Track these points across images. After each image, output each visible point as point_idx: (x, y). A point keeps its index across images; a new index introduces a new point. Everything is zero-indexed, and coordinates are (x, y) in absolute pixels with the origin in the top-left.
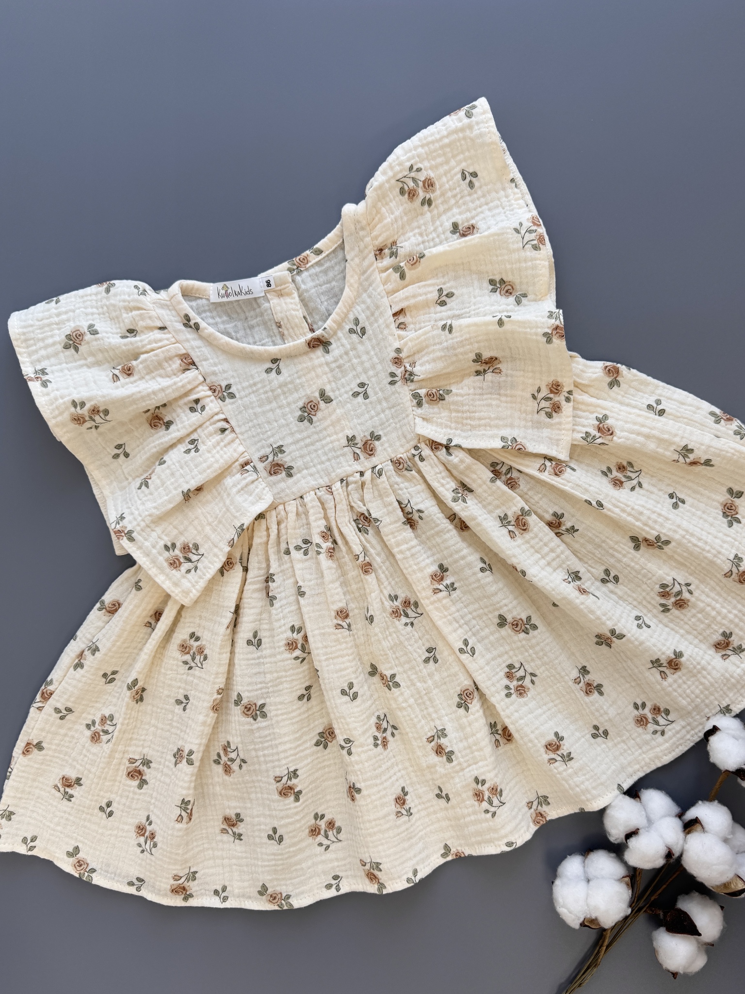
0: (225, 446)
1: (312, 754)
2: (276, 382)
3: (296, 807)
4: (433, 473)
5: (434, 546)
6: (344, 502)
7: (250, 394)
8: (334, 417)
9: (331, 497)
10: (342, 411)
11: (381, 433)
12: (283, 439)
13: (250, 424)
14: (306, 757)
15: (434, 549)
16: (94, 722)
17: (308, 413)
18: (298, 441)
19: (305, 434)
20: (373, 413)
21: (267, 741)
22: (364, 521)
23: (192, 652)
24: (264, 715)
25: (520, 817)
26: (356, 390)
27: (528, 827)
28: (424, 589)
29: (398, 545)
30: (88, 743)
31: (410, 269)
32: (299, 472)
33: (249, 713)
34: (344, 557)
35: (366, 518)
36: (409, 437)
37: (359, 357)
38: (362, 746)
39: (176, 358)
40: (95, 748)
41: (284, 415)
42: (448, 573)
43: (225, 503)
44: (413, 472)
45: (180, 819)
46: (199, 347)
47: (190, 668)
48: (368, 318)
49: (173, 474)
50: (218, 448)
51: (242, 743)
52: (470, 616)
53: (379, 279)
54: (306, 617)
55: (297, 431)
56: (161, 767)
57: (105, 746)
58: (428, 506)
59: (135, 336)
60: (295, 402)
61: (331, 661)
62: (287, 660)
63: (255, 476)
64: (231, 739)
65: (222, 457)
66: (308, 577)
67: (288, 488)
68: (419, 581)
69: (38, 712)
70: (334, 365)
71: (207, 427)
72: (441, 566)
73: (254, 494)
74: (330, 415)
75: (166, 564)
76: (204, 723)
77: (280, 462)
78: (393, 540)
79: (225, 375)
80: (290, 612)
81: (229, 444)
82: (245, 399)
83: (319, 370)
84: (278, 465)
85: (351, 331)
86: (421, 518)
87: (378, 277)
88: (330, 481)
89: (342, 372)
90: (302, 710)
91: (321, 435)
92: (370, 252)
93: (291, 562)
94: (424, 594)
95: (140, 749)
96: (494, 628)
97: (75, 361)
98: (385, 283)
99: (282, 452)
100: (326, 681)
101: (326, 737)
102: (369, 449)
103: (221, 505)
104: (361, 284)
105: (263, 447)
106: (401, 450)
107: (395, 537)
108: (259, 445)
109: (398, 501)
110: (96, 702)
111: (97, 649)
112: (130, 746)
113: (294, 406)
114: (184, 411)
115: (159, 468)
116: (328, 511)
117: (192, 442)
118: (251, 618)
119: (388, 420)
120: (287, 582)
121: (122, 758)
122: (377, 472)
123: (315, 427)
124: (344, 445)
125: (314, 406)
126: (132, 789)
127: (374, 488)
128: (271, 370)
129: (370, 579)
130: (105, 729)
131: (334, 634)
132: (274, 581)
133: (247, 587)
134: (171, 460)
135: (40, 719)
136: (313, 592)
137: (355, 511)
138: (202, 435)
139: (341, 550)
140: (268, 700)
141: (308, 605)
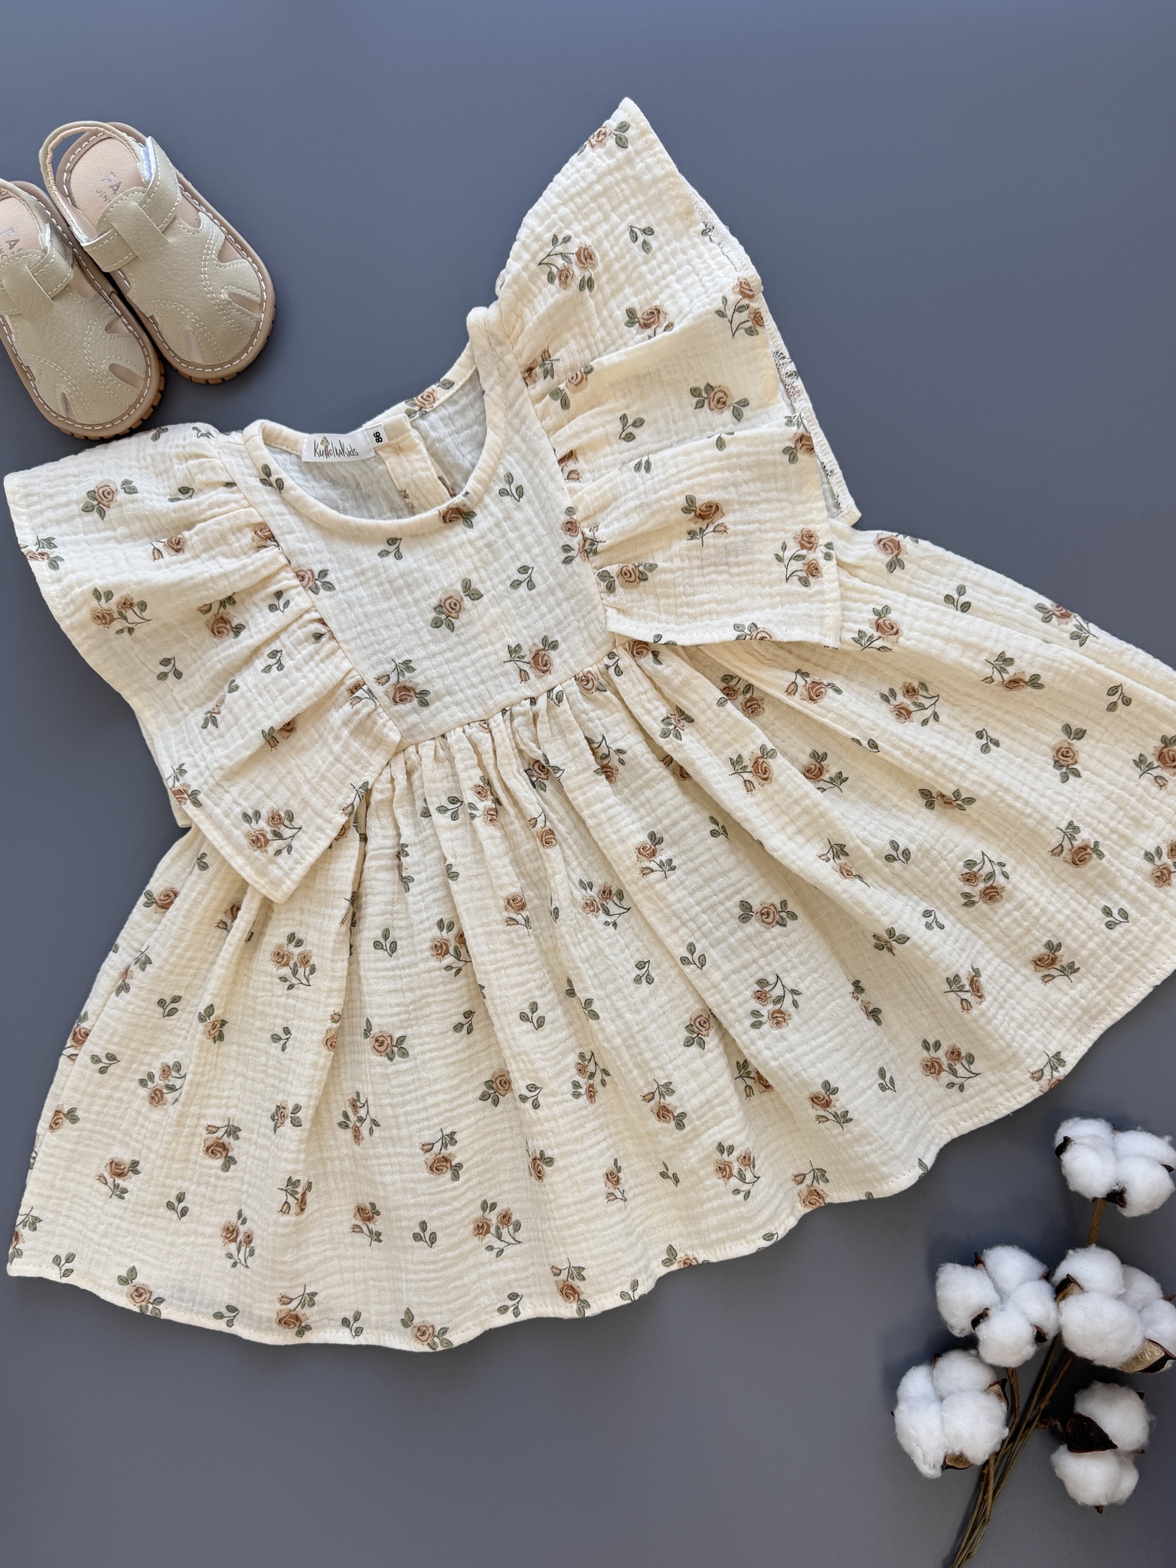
0: (322, 661)
1: (475, 1112)
2: (395, 569)
3: (454, 1189)
4: (635, 693)
5: (643, 805)
6: (509, 744)
7: (356, 586)
8: (486, 620)
9: (488, 736)
10: (498, 610)
11: (557, 637)
12: (409, 651)
13: (359, 629)
14: (468, 1114)
15: (642, 811)
16: (151, 1076)
17: (446, 615)
18: (434, 655)
19: (444, 645)
20: (544, 609)
21: (410, 1092)
22: (540, 772)
23: (291, 963)
24: (404, 1054)
25: (781, 1195)
26: (515, 577)
27: (793, 1208)
28: (628, 869)
29: (589, 805)
30: (146, 1107)
31: (574, 392)
32: (439, 699)
33: (382, 1049)
34: (512, 823)
35: (542, 768)
36: (599, 639)
37: (517, 529)
38: (553, 1094)
39: (247, 530)
40: (156, 1114)
41: (410, 617)
42: (662, 845)
43: (331, 751)
44: (608, 693)
45: (286, 1208)
46: (280, 515)
47: (291, 987)
48: (524, 471)
49: (249, 706)
50: (312, 664)
51: (374, 1095)
52: (698, 909)
53: (533, 413)
54: (460, 907)
55: (432, 641)
56: (254, 1136)
57: (170, 1110)
58: (632, 743)
59: (191, 497)
60: (426, 599)
61: (503, 972)
62: (435, 970)
63: (371, 705)
64: (360, 1090)
65: (317, 677)
66: (461, 851)
67: (424, 722)
68: (621, 857)
69: (71, 1063)
70: (480, 543)
71: (294, 632)
72: (652, 836)
73: (373, 734)
74: (480, 617)
75: (245, 842)
76: (314, 1066)
77: (408, 685)
78: (581, 798)
79: (318, 557)
80: (434, 900)
81: (328, 657)
82: (351, 593)
83: (460, 553)
84: (405, 688)
85: (502, 492)
86: (622, 762)
87: (531, 410)
88: (486, 713)
89: (493, 553)
90: (461, 1045)
91: (468, 646)
92: (516, 375)
93: (433, 827)
94: (629, 877)
95: (223, 1111)
96: (734, 922)
97: (99, 531)
98: (542, 418)
99: (411, 669)
100: (496, 1002)
101: (497, 1088)
102: (541, 662)
103: (325, 752)
104: (508, 424)
106: (589, 660)
107: (584, 794)
108: (374, 659)
109: (587, 739)
110: (152, 1045)
111: (148, 961)
112: (207, 1107)
113: (424, 605)
114: (261, 611)
115: (229, 697)
116: (484, 756)
117: (274, 654)
118: (377, 909)
119: (566, 618)
120: (428, 857)
121: (197, 1126)
122: (554, 697)
123: (457, 635)
124: (505, 659)
125: (455, 604)
126: (214, 1172)
127: (553, 722)
128: (388, 553)
129: (554, 855)
130: (170, 1083)
131: (505, 932)
132: (407, 855)
133: (368, 863)
134: (246, 684)
135: (73, 1074)
136: (470, 872)
137: (526, 758)
138: (287, 643)
139: (507, 812)
140: (410, 1031)
141: (464, 891)
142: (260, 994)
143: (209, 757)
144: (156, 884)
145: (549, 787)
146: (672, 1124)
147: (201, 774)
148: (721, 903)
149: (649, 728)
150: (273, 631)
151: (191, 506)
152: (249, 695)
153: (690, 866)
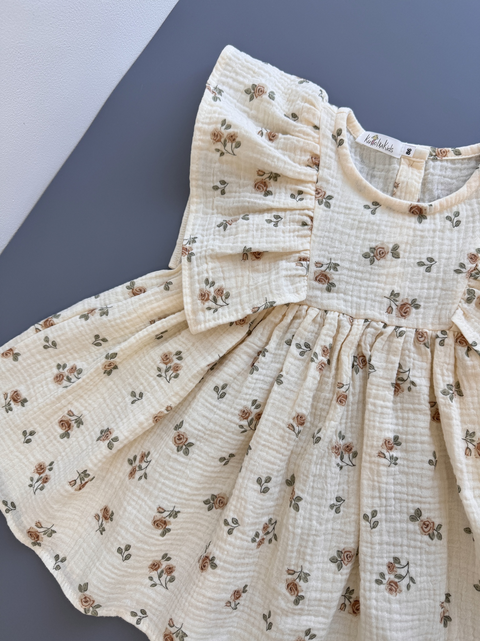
0: (298, 236)
1: (200, 507)
2: (367, 218)
4: (442, 360)
5: (403, 418)
6: (358, 338)
8: (392, 270)
9: (349, 327)
10: (402, 270)
11: (422, 304)
12: (342, 260)
13: (327, 234)
14: (192, 507)
15: (401, 421)
16: (65, 366)
17: (374, 254)
18: (352, 270)
19: (361, 268)
20: (426, 285)
21: (174, 474)
22: (362, 362)
23: (169, 365)
24: (187, 453)
26: (423, 261)
28: (372, 446)
29: (376, 397)
30: (51, 379)
32: (338, 292)
33: (178, 442)
34: (329, 377)
35: (365, 361)
36: (443, 320)
37: (443, 239)
38: (243, 533)
39: (309, 154)
40: (53, 386)
41: (355, 245)
42: (399, 447)
43: (270, 277)
44: (428, 350)
45: (72, 482)
46: (330, 157)
47: (160, 376)
48: (467, 217)
49: (248, 231)
50: (292, 234)
51: (156, 461)
52: (393, 495)
54: (270, 401)
55: (357, 262)
56: (87, 433)
57: (61, 389)
58: (423, 383)
59: (294, 120)
60: (370, 240)
61: (267, 449)
62: (234, 422)
63: (304, 272)
64: (152, 452)
65: (290, 242)
66: (293, 373)
67: (321, 298)
68: (372, 437)
69: (35, 332)
70: (419, 233)
71: (295, 214)
72: (396, 438)
73: (294, 286)
74: (390, 267)
75: (198, 292)
76: (141, 424)
77: (328, 276)
78: (374, 391)
79: (333, 188)
80: (260, 388)
81: (301, 236)
82: (336, 214)
83: (405, 231)
84: (326, 277)
85: (448, 218)
86: (409, 389)
88: (356, 315)
89: (422, 241)
90: (216, 470)
91: (372, 277)
93: (287, 352)
94: (369, 451)
95: (82, 409)
96: (406, 517)
97: (244, 105)
99: (336, 269)
100: (252, 462)
101: (216, 502)
102: (404, 310)
103: (266, 277)
104: (477, 191)
105: (324, 256)
106: (430, 327)
107: (378, 390)
108: (323, 253)
109: (400, 364)
110: (77, 352)
111: (106, 313)
112: (77, 401)
113: (367, 243)
114: (286, 193)
115: (241, 221)
116: (340, 335)
117: (277, 217)
118: (230, 371)
119: (434, 298)
120: (273, 364)
121: (65, 406)
122: (399, 331)
123: (372, 268)
124: (387, 296)
125: (383, 253)
126: (56, 434)
127: (388, 343)
128: (369, 208)
129: (340, 410)
130: (70, 377)
131: (284, 430)
132: (264, 356)
133: (242, 346)
134: (253, 221)
135: (32, 337)
136: (289, 386)
137: (360, 350)
138: (288, 217)
139: (330, 372)
140: (198, 443)
141: (279, 393)
142: (143, 368)
143: (211, 242)
144: (139, 282)
145: (361, 373)
146: (293, 598)
147: (202, 247)
148: (407, 501)
149: (437, 383)
150: (286, 206)
151: (291, 125)
152: (251, 226)
153: (406, 469)
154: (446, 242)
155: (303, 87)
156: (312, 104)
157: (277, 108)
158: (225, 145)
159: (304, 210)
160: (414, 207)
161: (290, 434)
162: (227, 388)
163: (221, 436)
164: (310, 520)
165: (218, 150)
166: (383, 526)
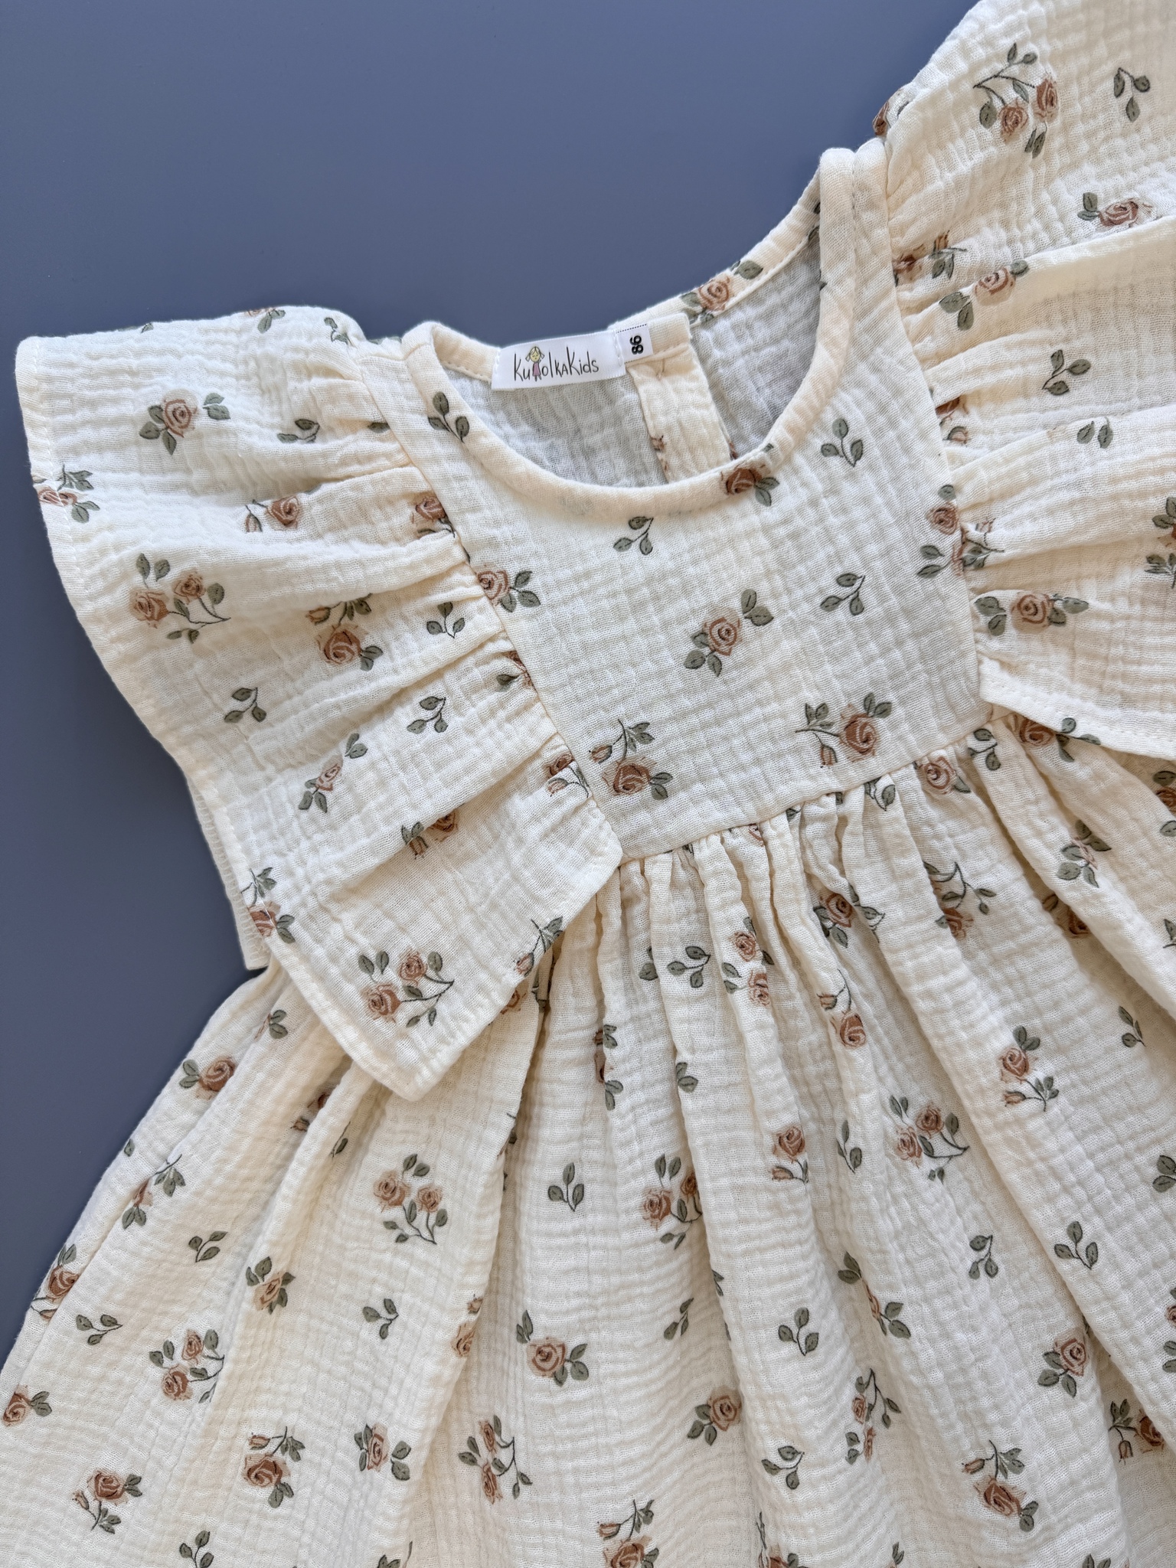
0: (509, 719)
2: (638, 570)
4: (1017, 801)
5: (1010, 982)
6: (797, 866)
7: (573, 596)
8: (774, 659)
9: (762, 850)
10: (796, 644)
11: (891, 697)
12: (646, 708)
13: (572, 669)
14: (672, 1467)
15: (1009, 990)
16: (169, 1349)
17: (711, 647)
18: (684, 715)
19: (702, 698)
20: (873, 648)
21: (585, 1436)
22: (840, 912)
23: (406, 1202)
24: (582, 1373)
26: (831, 592)
28: (981, 1091)
29: (922, 977)
30: (158, 1398)
31: (985, 303)
32: (685, 787)
33: (547, 1365)
34: (791, 997)
35: (842, 904)
36: (964, 706)
37: (844, 510)
38: (820, 1462)
39: (404, 502)
40: (175, 1411)
41: (653, 651)
42: (1039, 1052)
43: (508, 862)
44: (971, 796)
46: (459, 478)
47: (402, 1239)
48: (870, 419)
49: (382, 783)
50: (492, 723)
51: (526, 1435)
53: (901, 328)
54: (696, 1143)
55: (683, 691)
56: (325, 1460)
57: (198, 1409)
58: (1004, 880)
59: (312, 439)
60: (681, 621)
61: (758, 1257)
62: (647, 1243)
63: (580, 796)
64: (502, 1415)
65: (499, 745)
66: (704, 1040)
67: (658, 824)
68: (969, 1070)
69: (43, 1322)
70: (781, 531)
71: (468, 670)
72: (1022, 1035)
73: (579, 842)
74: (765, 654)
75: (360, 1003)
76: (435, 1380)
77: (640, 763)
78: (908, 965)
79: (517, 550)
80: (654, 1123)
81: (518, 713)
82: (563, 609)
83: (745, 546)
84: (635, 769)
85: (828, 450)
86: (984, 909)
87: (899, 324)
88: (759, 813)
89: (799, 548)
90: (671, 1361)
91: (740, 701)
92: (884, 265)
93: (660, 998)
94: (980, 1104)
95: (277, 1415)
96: (1145, 1191)
97: (163, 472)
98: (916, 339)
99: (646, 738)
100: (742, 1306)
101: (717, 1416)
102: (859, 737)
103: (500, 864)
104: (854, 341)
105: (600, 725)
106: (942, 738)
107: (915, 957)
108: (593, 718)
109: (927, 866)
110: (174, 1302)
111: (179, 1180)
112: (253, 1406)
113: (677, 631)
114: (413, 630)
115: (349, 765)
116: (754, 885)
117: (430, 703)
118: (559, 1132)
119: (909, 667)
120: (645, 1048)
121: (235, 1437)
122: (879, 794)
123: (725, 682)
124: (799, 726)
125: (728, 632)
126: (257, 1506)
127: (869, 832)
128: (629, 542)
129: (861, 1060)
130: (199, 1367)
131: (768, 1189)
132: (615, 1044)
133: (549, 1053)
134: (379, 747)
135: (45, 1340)
136: (716, 1080)
137: (819, 887)
138: (456, 687)
139: (785, 981)
140: (594, 1336)
141: (704, 1111)
142: (350, 1245)
143: (312, 860)
144: (203, 1053)
145: (853, 938)
146: (1015, 1521)
147: (298, 888)
148: (1128, 1157)
149: (1038, 860)
150: (434, 666)
151: (313, 457)
152: (383, 765)
153: (1086, 1091)
154: (858, 513)
155: (279, 336)
156: (329, 372)
157: (249, 433)
158: (185, 613)
159: (481, 646)
160: (733, 476)
161: (787, 1189)
162: (578, 1171)
163: (638, 1291)
164: (947, 1335)
165: (176, 635)
166: (1109, 1245)
